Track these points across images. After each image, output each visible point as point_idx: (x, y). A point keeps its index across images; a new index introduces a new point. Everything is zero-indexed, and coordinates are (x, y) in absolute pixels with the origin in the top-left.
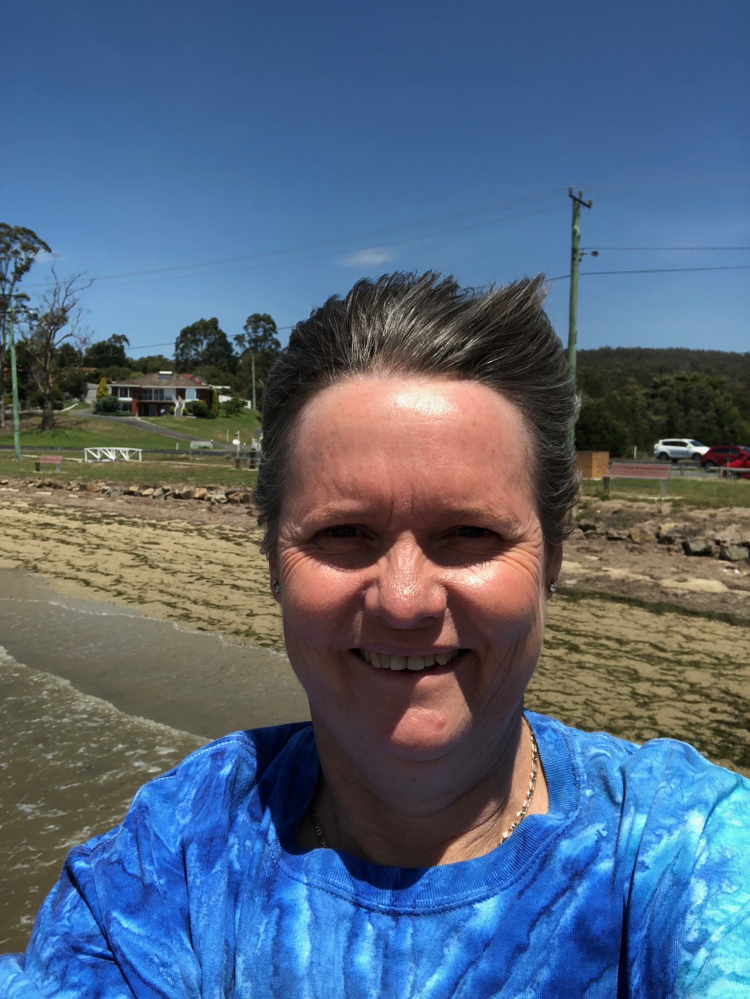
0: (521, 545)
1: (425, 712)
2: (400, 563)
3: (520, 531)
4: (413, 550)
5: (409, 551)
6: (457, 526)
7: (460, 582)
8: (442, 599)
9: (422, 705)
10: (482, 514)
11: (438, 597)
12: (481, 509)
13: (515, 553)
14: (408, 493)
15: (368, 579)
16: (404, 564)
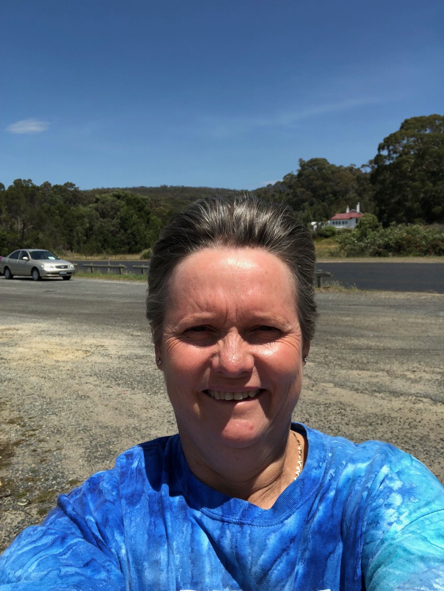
0: (291, 334)
1: (243, 421)
2: (230, 343)
3: (290, 327)
4: (236, 337)
5: (234, 337)
6: (258, 325)
7: (261, 353)
8: (252, 362)
9: (241, 417)
10: (271, 319)
11: (250, 362)
12: (270, 316)
13: (288, 338)
14: (234, 308)
15: (213, 352)
16: (232, 344)
